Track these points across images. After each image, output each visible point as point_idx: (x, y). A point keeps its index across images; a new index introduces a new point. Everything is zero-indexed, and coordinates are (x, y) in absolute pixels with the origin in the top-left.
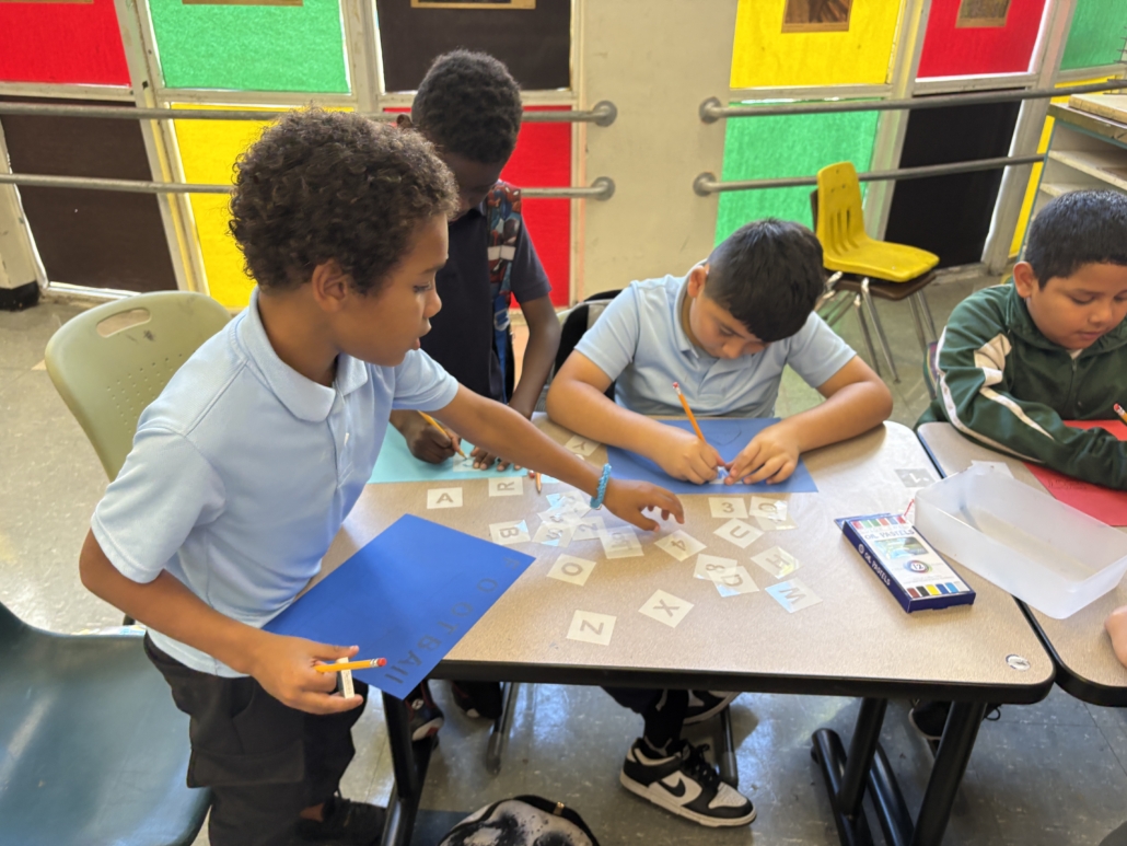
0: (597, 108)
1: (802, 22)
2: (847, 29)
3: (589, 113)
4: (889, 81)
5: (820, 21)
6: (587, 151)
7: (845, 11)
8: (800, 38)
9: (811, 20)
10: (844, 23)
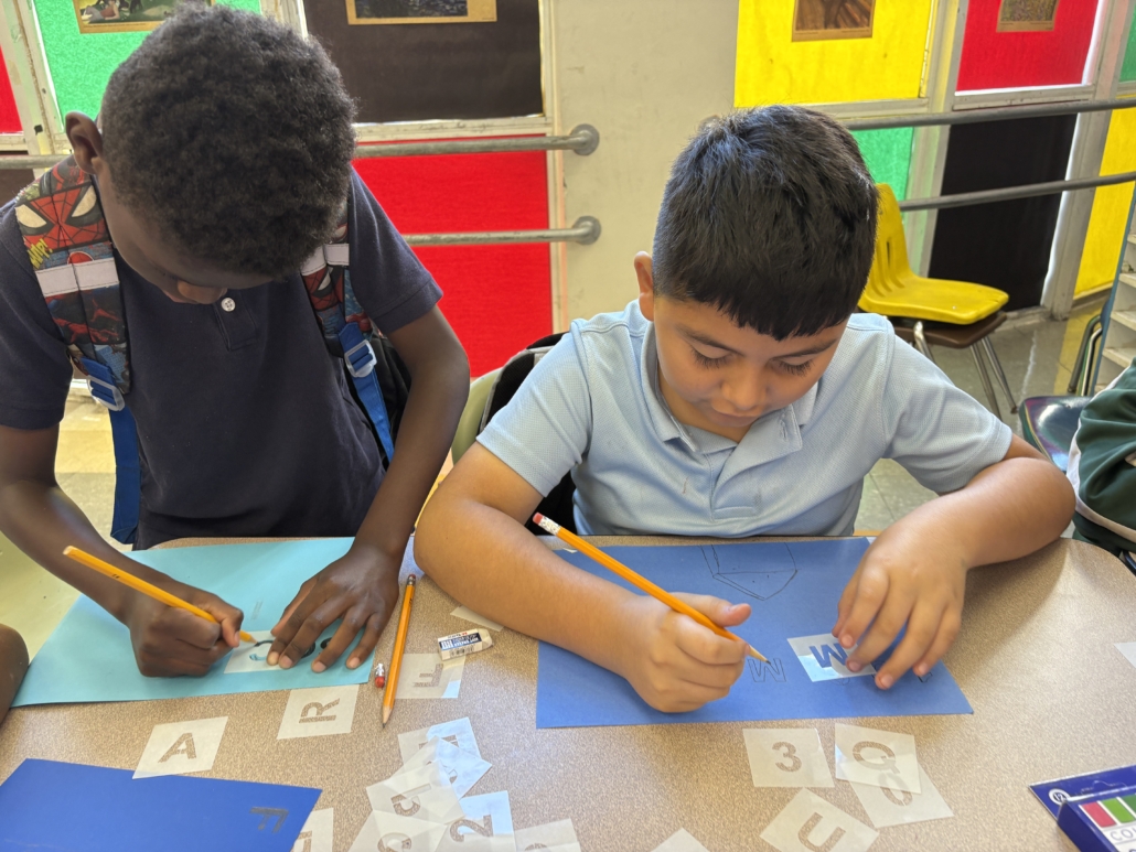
0: (575, 132)
1: (816, 28)
2: (870, 36)
3: (564, 138)
4: (922, 95)
5: (837, 26)
6: (565, 185)
7: (867, 14)
8: (814, 46)
9: (826, 26)
10: (866, 28)
